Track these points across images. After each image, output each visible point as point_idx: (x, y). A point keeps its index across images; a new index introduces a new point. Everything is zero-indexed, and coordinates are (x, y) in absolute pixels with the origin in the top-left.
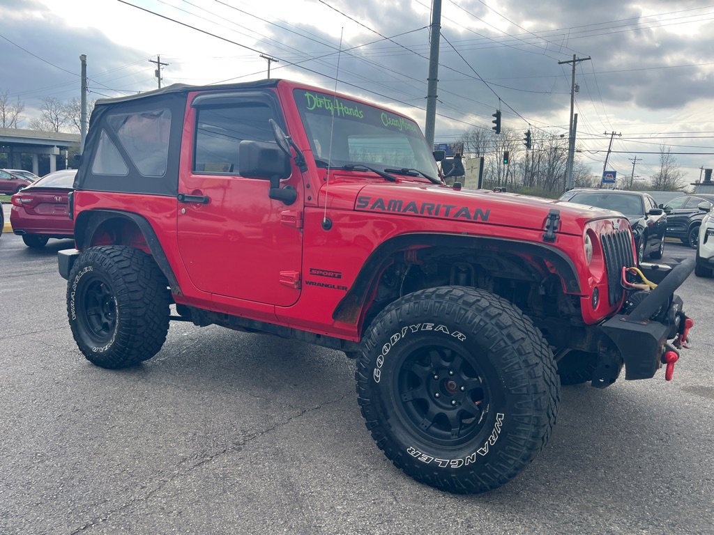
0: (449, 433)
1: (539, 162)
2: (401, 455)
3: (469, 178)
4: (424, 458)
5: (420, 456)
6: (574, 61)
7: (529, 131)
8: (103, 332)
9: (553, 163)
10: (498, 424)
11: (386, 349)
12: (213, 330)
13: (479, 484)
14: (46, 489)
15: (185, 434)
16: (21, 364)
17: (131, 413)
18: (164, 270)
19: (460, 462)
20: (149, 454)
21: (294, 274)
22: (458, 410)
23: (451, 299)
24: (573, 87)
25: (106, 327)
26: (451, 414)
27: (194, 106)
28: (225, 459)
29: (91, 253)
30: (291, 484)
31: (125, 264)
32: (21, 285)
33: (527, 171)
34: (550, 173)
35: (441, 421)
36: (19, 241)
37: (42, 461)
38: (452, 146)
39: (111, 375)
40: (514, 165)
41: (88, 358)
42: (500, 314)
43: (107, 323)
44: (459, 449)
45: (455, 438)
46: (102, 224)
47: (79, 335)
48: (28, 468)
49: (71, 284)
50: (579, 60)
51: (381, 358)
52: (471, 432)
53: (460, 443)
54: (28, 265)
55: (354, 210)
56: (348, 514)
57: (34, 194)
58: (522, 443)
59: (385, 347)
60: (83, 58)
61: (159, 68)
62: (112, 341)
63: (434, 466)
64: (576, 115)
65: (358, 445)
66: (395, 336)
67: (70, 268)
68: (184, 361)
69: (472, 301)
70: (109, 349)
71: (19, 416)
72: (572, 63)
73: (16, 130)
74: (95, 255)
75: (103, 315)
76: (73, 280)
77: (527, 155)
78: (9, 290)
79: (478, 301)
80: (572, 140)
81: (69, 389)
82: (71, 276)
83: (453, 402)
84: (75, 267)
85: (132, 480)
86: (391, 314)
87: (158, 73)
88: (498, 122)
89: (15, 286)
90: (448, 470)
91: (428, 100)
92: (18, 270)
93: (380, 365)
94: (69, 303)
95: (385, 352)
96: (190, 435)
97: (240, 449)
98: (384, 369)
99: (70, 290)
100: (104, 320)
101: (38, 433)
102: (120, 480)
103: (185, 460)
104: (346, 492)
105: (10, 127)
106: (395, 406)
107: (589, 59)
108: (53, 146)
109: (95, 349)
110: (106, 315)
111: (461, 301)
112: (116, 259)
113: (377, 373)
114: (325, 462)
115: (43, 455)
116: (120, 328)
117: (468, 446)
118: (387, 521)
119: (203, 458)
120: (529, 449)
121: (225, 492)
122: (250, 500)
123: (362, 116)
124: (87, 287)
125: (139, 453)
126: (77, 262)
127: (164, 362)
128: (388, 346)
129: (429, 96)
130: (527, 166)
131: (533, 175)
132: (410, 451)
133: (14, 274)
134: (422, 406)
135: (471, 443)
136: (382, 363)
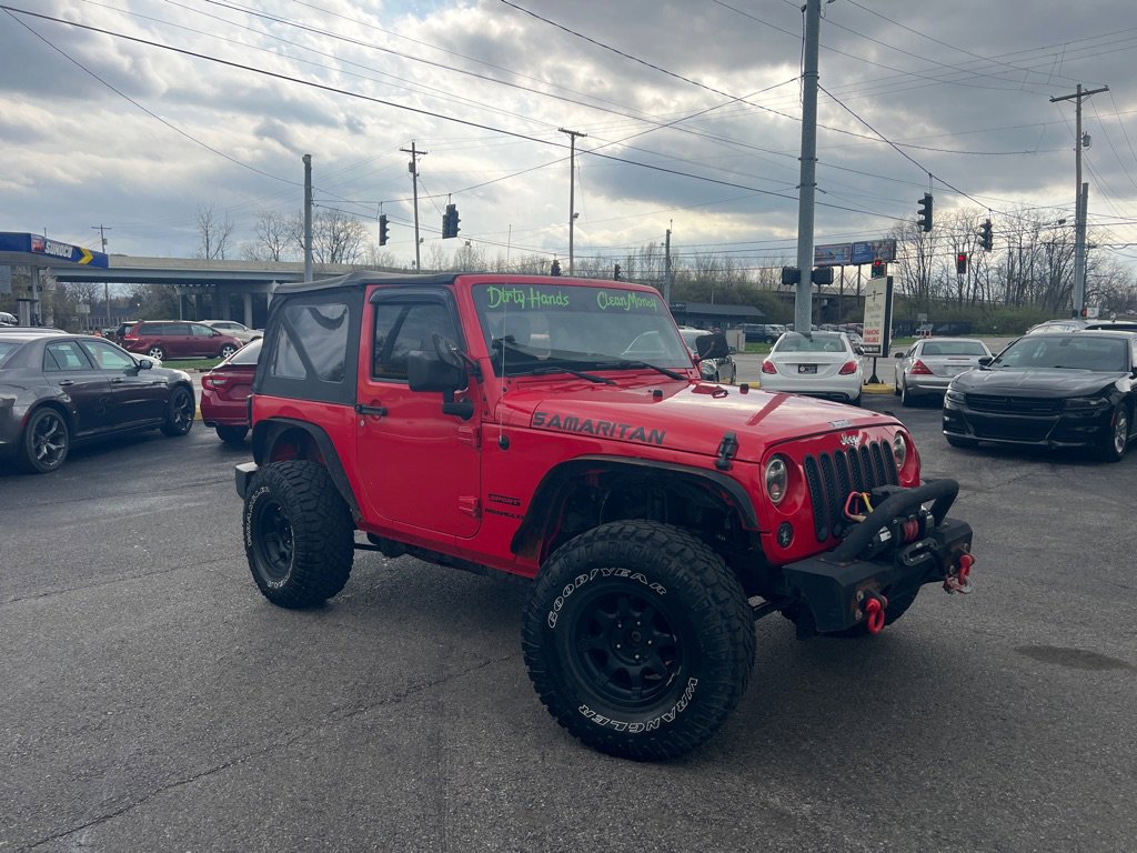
0: (629, 692)
1: (1031, 264)
2: (570, 713)
3: (871, 309)
4: (599, 719)
5: (594, 717)
6: (1079, 95)
7: (988, 221)
8: (280, 563)
9: (1060, 262)
10: (690, 689)
11: (568, 590)
12: (408, 560)
13: (659, 752)
14: (194, 730)
15: (346, 683)
16: (192, 599)
17: (295, 658)
18: (343, 493)
19: (640, 727)
20: (302, 702)
21: (472, 500)
22: (642, 666)
23: (624, 536)
24: (1079, 139)
25: (283, 556)
26: (634, 670)
27: (371, 303)
28: (380, 711)
29: (269, 471)
30: (439, 739)
31: (304, 488)
32: (208, 498)
33: (1010, 278)
34: (1055, 280)
35: (622, 678)
36: (211, 434)
37: (195, 704)
38: (877, 245)
39: (286, 615)
40: (987, 270)
41: (264, 593)
42: (683, 550)
43: (284, 553)
44: (642, 712)
45: (636, 699)
46: (281, 435)
47: (255, 565)
48: (180, 710)
49: (247, 504)
50: (1088, 93)
51: (560, 600)
52: (657, 694)
53: (645, 705)
54: (218, 469)
55: (530, 428)
56: (484, 769)
57: (229, 374)
58: (713, 712)
59: (567, 588)
60: (307, 159)
61: (414, 159)
62: (288, 577)
63: (609, 730)
64: (1086, 185)
65: (532, 702)
66: (581, 577)
67: (247, 485)
68: (373, 599)
69: (645, 536)
70: (286, 585)
71: (181, 658)
72: (1075, 99)
73: (224, 261)
74: (273, 474)
75: (281, 544)
76: (250, 499)
77: (1010, 254)
78: (193, 505)
79: (653, 534)
80: (1080, 226)
81: (236, 630)
82: (248, 495)
83: (637, 657)
84: (252, 485)
85: (279, 726)
86: (578, 551)
87: (412, 167)
88: (928, 212)
89: (200, 499)
90: (626, 734)
91: (801, 192)
92: (206, 475)
93: (557, 608)
94: (245, 526)
95: (566, 593)
96: (352, 683)
97: (398, 701)
98: (561, 614)
99: (246, 511)
100: (283, 549)
101: (197, 675)
102: (267, 725)
103: (337, 709)
104: (493, 749)
105: (215, 258)
106: (570, 658)
107: (1107, 89)
108: (271, 281)
109: (270, 584)
110: (285, 542)
111: (633, 539)
112: (295, 481)
113: (552, 617)
114: (485, 718)
115: (198, 697)
116: (295, 564)
117: (651, 710)
118: (522, 779)
119: (358, 708)
120: (719, 719)
121: (367, 742)
122: (390, 751)
123: (568, 303)
124: (263, 510)
125: (292, 700)
126: (253, 478)
127: (349, 600)
128: (571, 587)
129: (802, 185)
130: (1011, 272)
131: (1022, 286)
132: (583, 710)
133: (201, 482)
134: (600, 658)
135: (657, 707)
136: (560, 606)
